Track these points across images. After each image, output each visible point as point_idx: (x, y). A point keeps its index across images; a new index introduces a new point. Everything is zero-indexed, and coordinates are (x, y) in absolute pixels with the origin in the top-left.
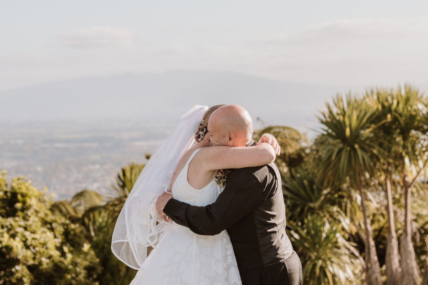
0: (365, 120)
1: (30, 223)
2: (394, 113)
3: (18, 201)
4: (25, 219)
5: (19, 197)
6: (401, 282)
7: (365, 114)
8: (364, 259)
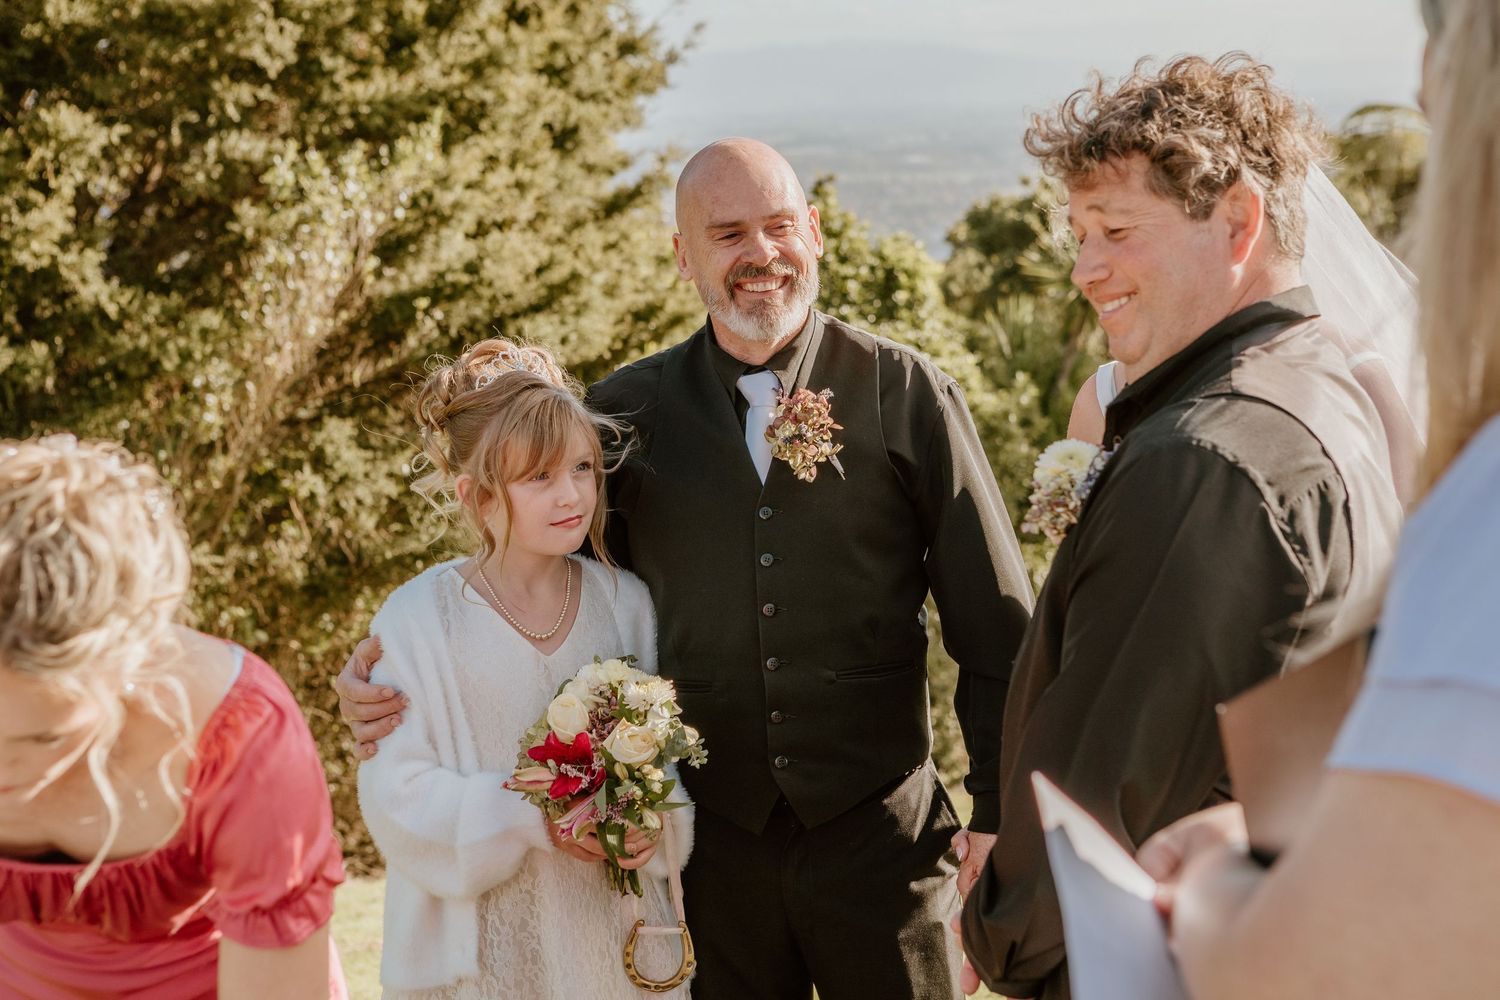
1: (926, 332)
3: (899, 287)
4: (916, 325)
5: (903, 279)
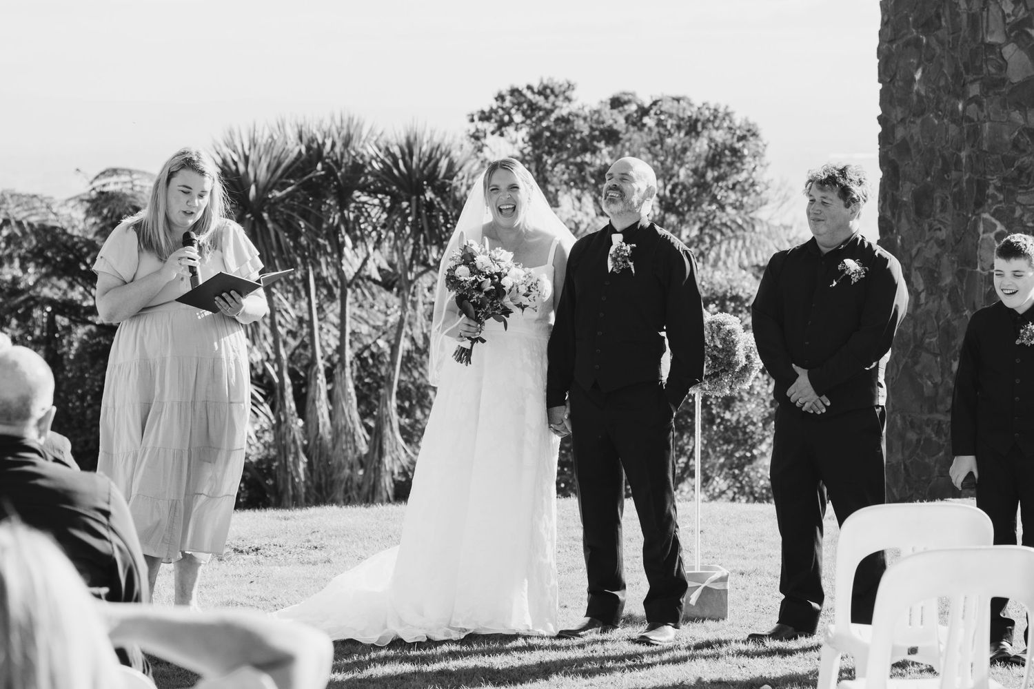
0: (279, 172)
2: (327, 160)
6: (334, 447)
7: (279, 165)
8: (273, 408)
